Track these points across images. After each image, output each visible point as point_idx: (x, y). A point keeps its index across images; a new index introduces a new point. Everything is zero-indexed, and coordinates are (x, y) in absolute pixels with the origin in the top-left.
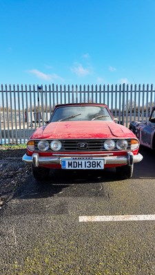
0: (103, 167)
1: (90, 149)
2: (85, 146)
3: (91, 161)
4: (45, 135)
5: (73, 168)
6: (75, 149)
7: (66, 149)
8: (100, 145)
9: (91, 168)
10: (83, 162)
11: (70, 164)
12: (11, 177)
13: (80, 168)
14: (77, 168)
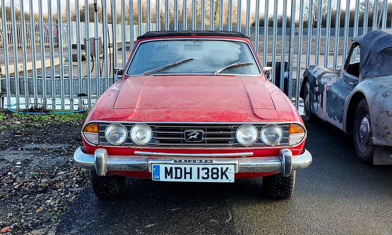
0: (231, 179)
1: (209, 142)
2: (200, 136)
3: (210, 167)
4: (119, 113)
5: (174, 180)
6: (179, 142)
7: (161, 141)
8: (229, 136)
9: (210, 180)
10: (195, 168)
11: (168, 172)
12: (45, 190)
13: (188, 180)
14: (182, 180)
